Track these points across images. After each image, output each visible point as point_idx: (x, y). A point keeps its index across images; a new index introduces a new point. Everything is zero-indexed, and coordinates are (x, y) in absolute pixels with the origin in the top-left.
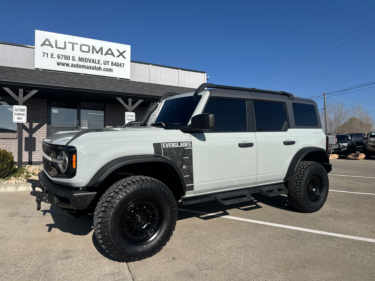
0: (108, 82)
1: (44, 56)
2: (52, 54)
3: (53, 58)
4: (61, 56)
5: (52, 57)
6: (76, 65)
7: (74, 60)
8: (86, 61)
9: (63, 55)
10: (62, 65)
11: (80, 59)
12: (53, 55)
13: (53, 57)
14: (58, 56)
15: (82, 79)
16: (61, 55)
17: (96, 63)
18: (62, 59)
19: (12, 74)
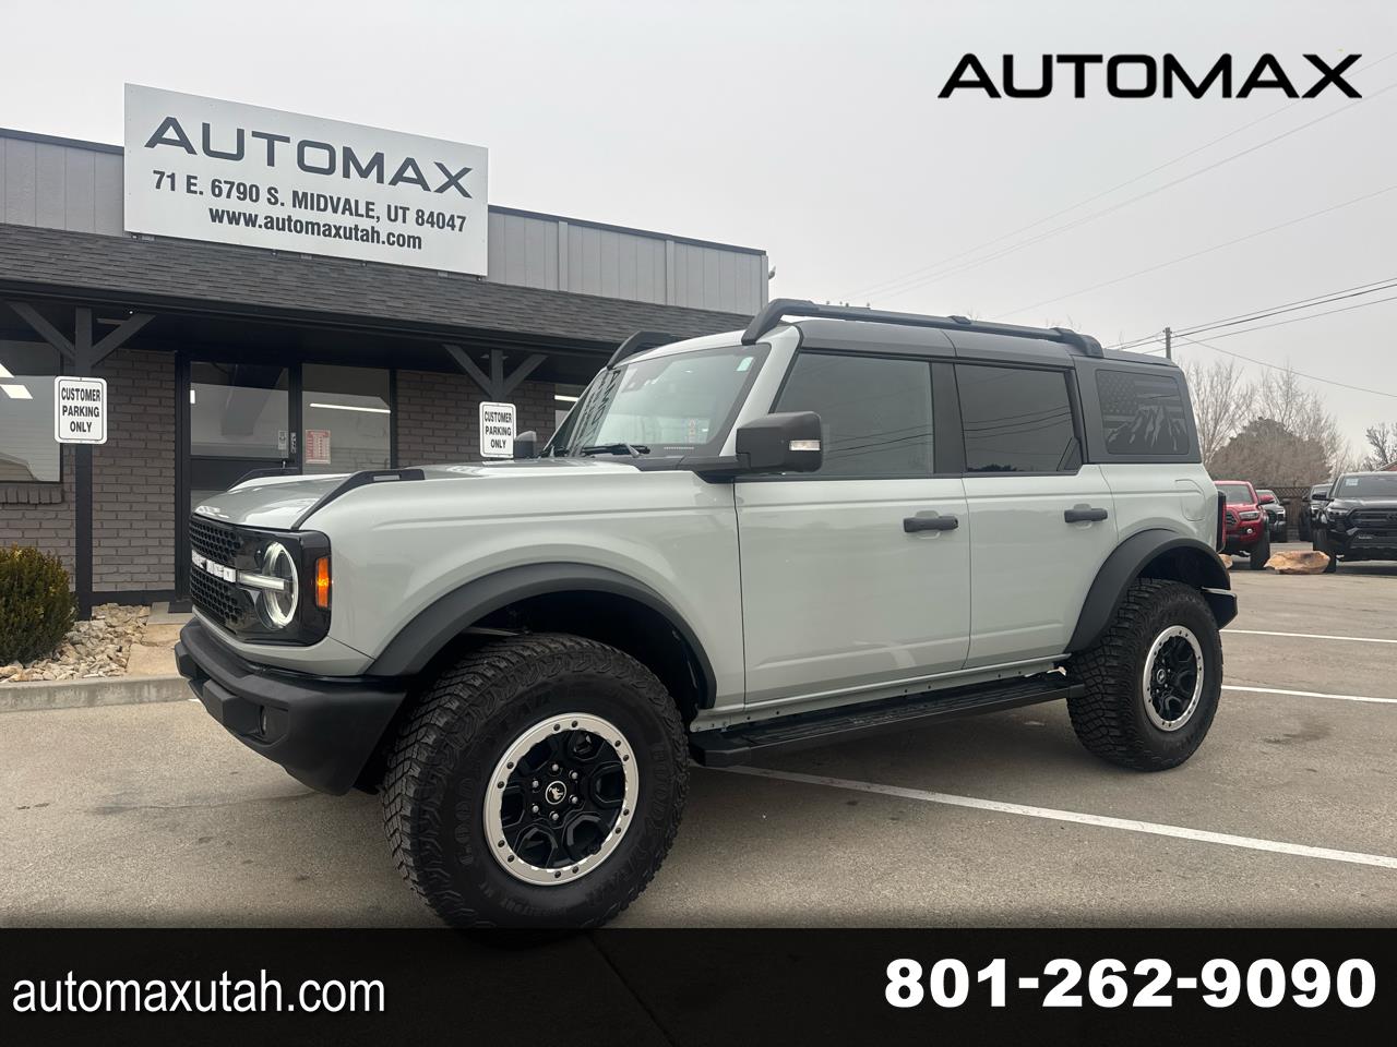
0: (408, 288)
1: (158, 186)
2: (189, 178)
3: (195, 192)
4: (225, 188)
5: (189, 191)
6: (283, 219)
7: (273, 200)
8: (322, 206)
9: (232, 184)
10: (231, 222)
11: (300, 199)
12: (192, 181)
13: (193, 188)
14: (214, 187)
15: (311, 277)
16: (225, 182)
17: (357, 215)
18: (228, 196)
19: (43, 254)
